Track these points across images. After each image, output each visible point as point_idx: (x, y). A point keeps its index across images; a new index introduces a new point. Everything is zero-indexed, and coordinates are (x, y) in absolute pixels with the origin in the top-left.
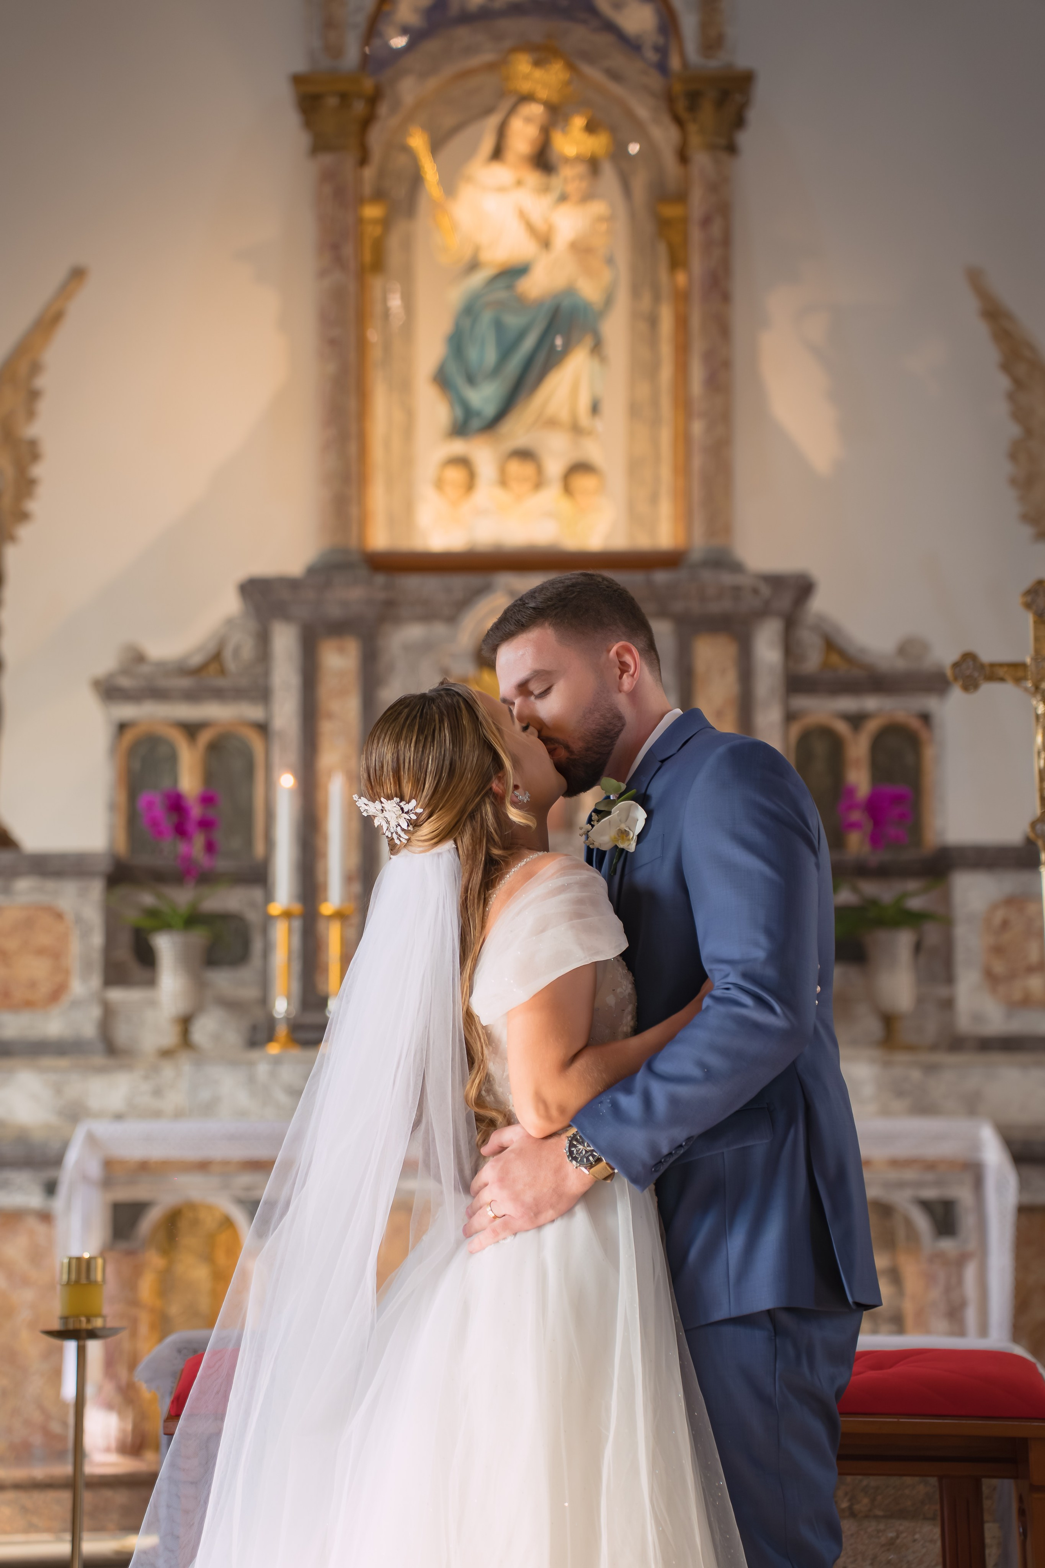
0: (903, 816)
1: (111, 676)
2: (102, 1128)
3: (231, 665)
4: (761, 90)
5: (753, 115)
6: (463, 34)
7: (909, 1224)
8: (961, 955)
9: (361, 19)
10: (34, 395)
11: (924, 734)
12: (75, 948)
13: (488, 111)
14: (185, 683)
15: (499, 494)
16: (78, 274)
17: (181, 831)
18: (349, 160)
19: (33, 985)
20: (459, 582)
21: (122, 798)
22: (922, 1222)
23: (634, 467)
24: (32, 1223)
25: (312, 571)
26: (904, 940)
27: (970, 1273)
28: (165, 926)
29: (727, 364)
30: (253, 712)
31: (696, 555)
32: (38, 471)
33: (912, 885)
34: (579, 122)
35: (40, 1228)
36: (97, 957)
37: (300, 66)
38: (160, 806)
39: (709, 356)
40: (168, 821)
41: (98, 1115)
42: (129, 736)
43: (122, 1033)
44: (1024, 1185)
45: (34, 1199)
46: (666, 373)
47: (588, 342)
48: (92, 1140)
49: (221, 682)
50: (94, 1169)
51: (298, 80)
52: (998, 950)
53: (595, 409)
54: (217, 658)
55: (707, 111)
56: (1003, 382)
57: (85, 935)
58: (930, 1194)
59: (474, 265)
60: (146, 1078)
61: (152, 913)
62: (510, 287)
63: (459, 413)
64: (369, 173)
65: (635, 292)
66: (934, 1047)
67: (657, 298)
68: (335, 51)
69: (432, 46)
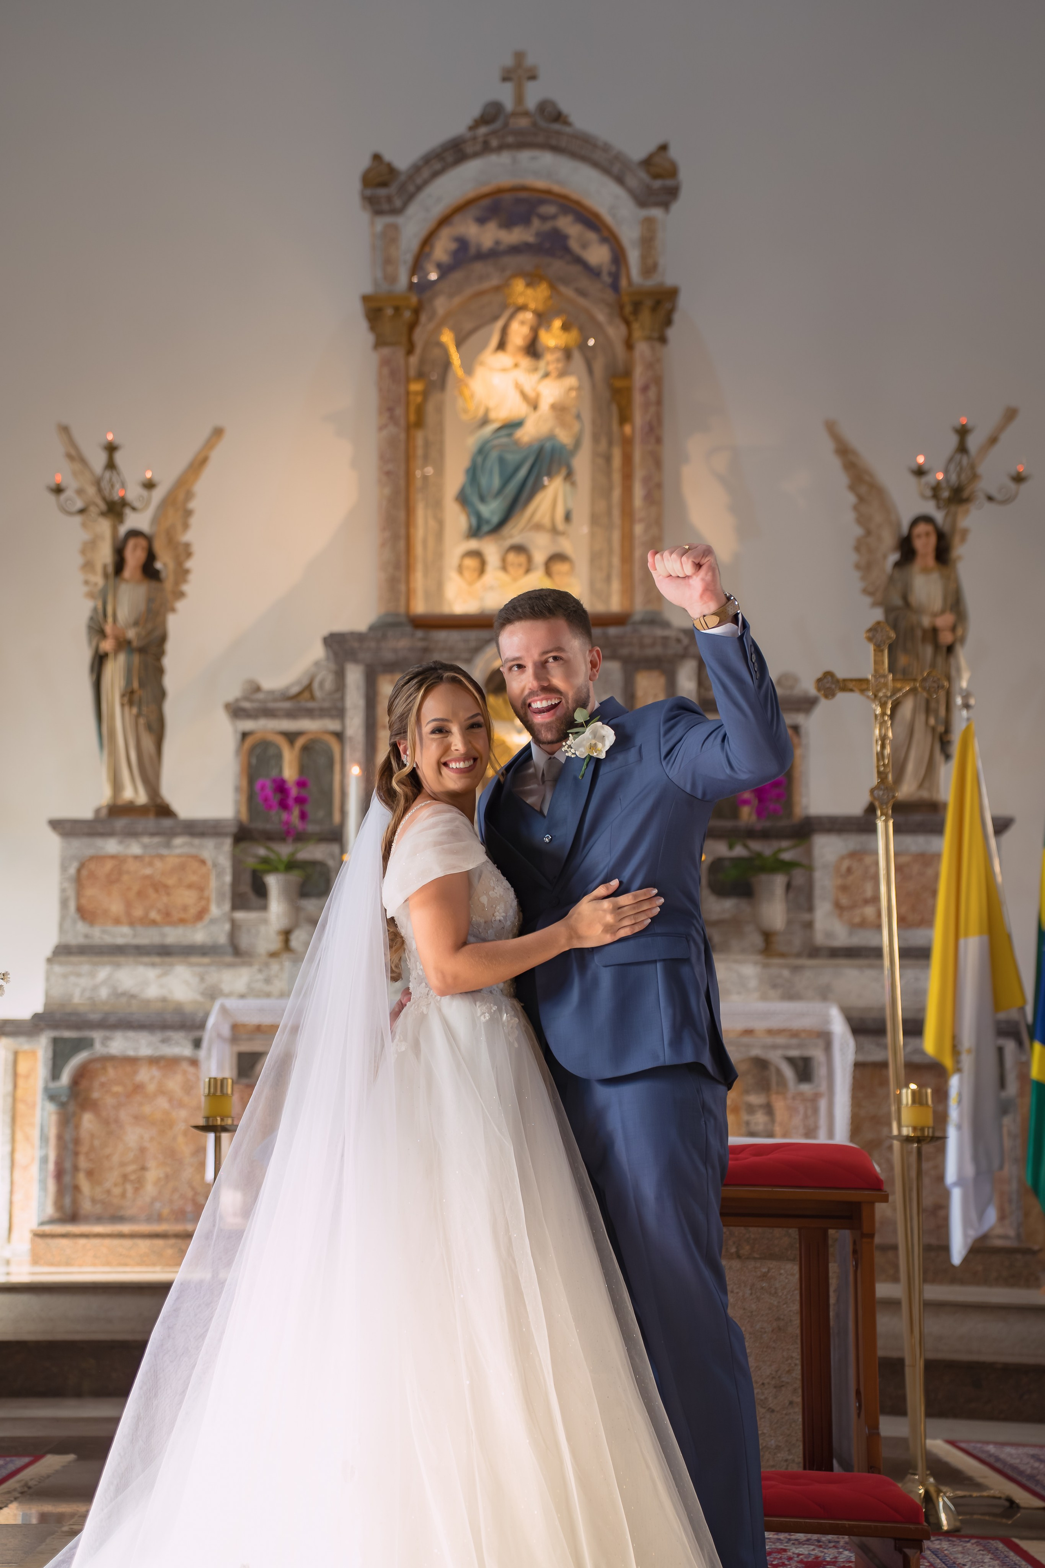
0: (779, 796)
1: (237, 700)
2: (232, 1003)
3: (318, 693)
4: (683, 300)
5: (677, 317)
6: (479, 267)
7: (779, 1072)
8: (818, 892)
9: (409, 258)
10: (188, 513)
11: (795, 740)
12: (213, 883)
13: (496, 318)
14: (287, 705)
15: (501, 575)
16: (218, 433)
17: (284, 805)
18: (400, 353)
19: (185, 908)
20: (473, 635)
21: (245, 783)
22: (788, 1072)
23: (594, 558)
24: (185, 1065)
25: (372, 628)
26: (779, 881)
27: (823, 1104)
28: (274, 870)
29: (659, 486)
30: (333, 725)
31: (637, 617)
32: (189, 564)
33: (785, 844)
34: (557, 323)
35: (191, 1070)
36: (227, 889)
37: (368, 288)
38: (270, 787)
39: (646, 480)
40: (275, 798)
41: (229, 995)
42: (249, 741)
43: (244, 942)
44: (859, 1049)
45: (186, 1051)
46: (617, 493)
47: (564, 472)
48: (224, 1010)
49: (311, 705)
50: (226, 1031)
51: (366, 299)
52: (844, 888)
53: (568, 517)
54: (309, 688)
55: (646, 315)
56: (851, 499)
57: (219, 875)
58: (794, 1053)
59: (485, 421)
60: (260, 971)
61: (265, 861)
62: (510, 435)
63: (474, 521)
64: (414, 360)
65: (596, 438)
66: (799, 955)
67: (610, 443)
68: (392, 279)
69: (457, 276)
